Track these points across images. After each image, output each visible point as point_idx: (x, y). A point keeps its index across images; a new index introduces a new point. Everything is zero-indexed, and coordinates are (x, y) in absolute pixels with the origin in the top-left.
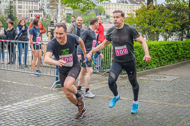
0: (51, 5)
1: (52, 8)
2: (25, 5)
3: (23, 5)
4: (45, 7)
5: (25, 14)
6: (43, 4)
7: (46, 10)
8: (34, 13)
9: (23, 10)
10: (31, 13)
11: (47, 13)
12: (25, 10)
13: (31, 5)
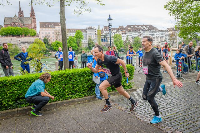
0: (170, 38)
1: (171, 40)
2: (157, 39)
3: (156, 39)
4: (167, 39)
5: (157, 43)
6: (166, 38)
7: (167, 41)
8: (161, 43)
9: (155, 42)
10: (159, 43)
11: (168, 42)
12: (157, 41)
13: (160, 39)
